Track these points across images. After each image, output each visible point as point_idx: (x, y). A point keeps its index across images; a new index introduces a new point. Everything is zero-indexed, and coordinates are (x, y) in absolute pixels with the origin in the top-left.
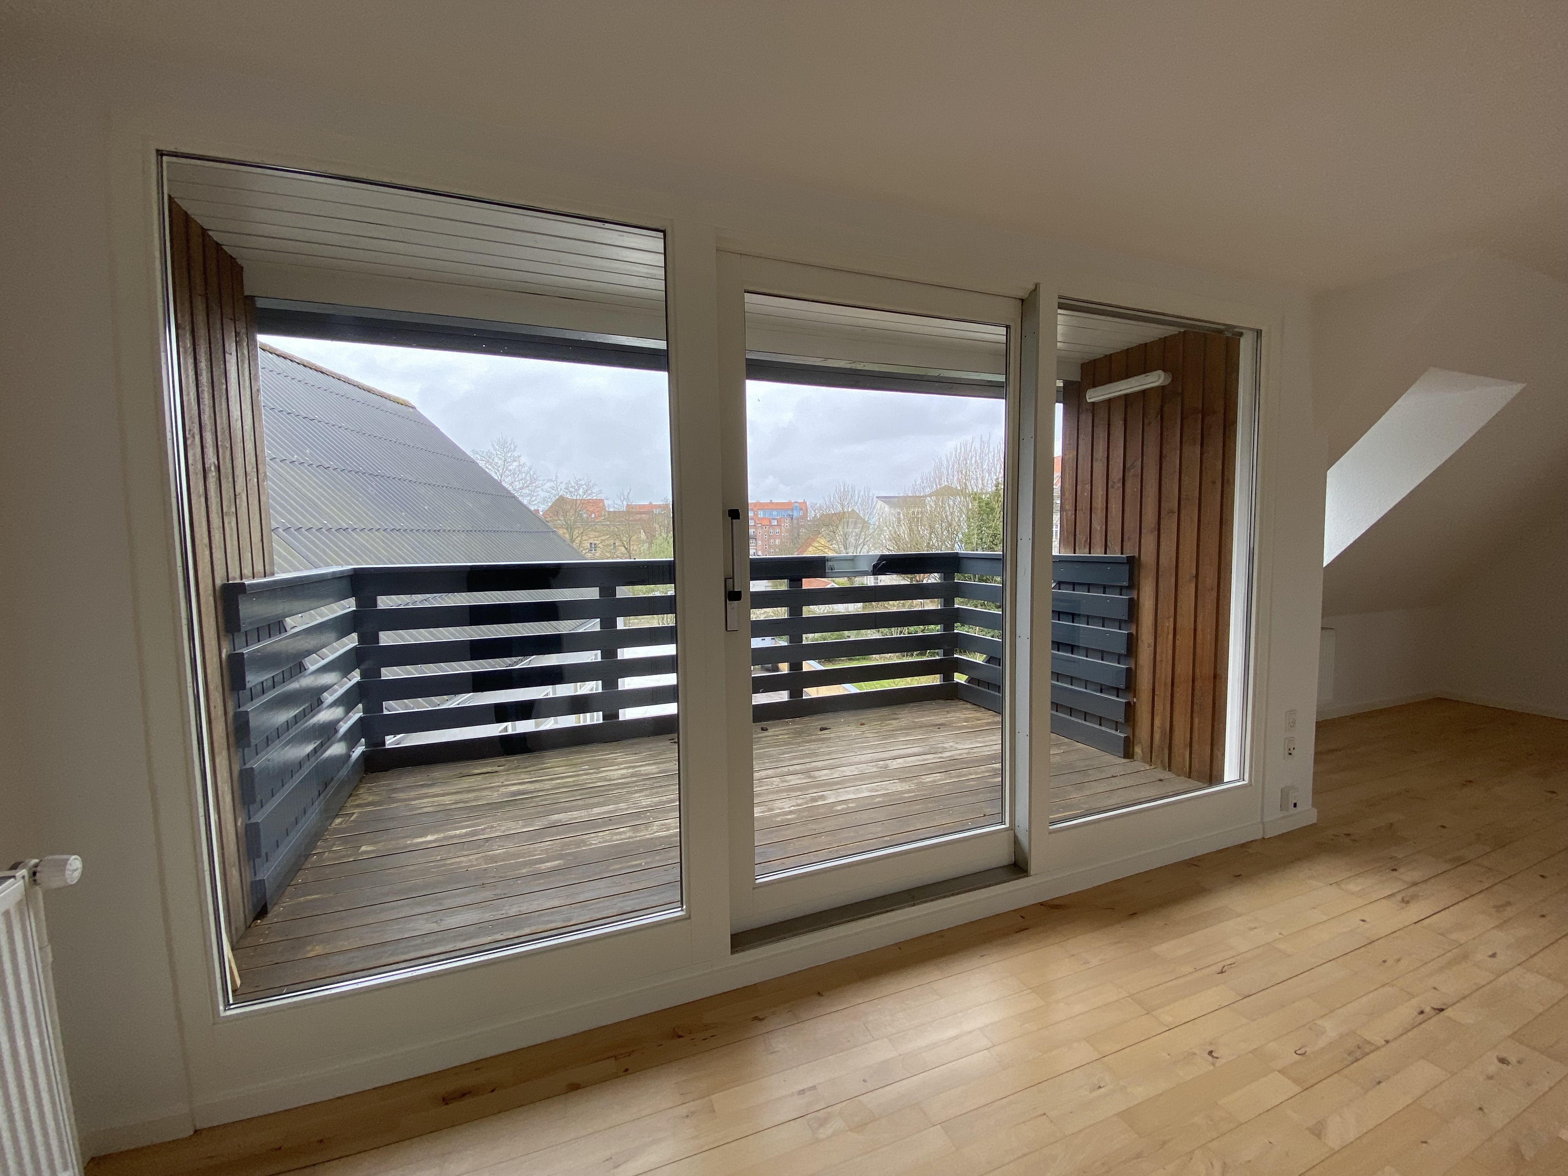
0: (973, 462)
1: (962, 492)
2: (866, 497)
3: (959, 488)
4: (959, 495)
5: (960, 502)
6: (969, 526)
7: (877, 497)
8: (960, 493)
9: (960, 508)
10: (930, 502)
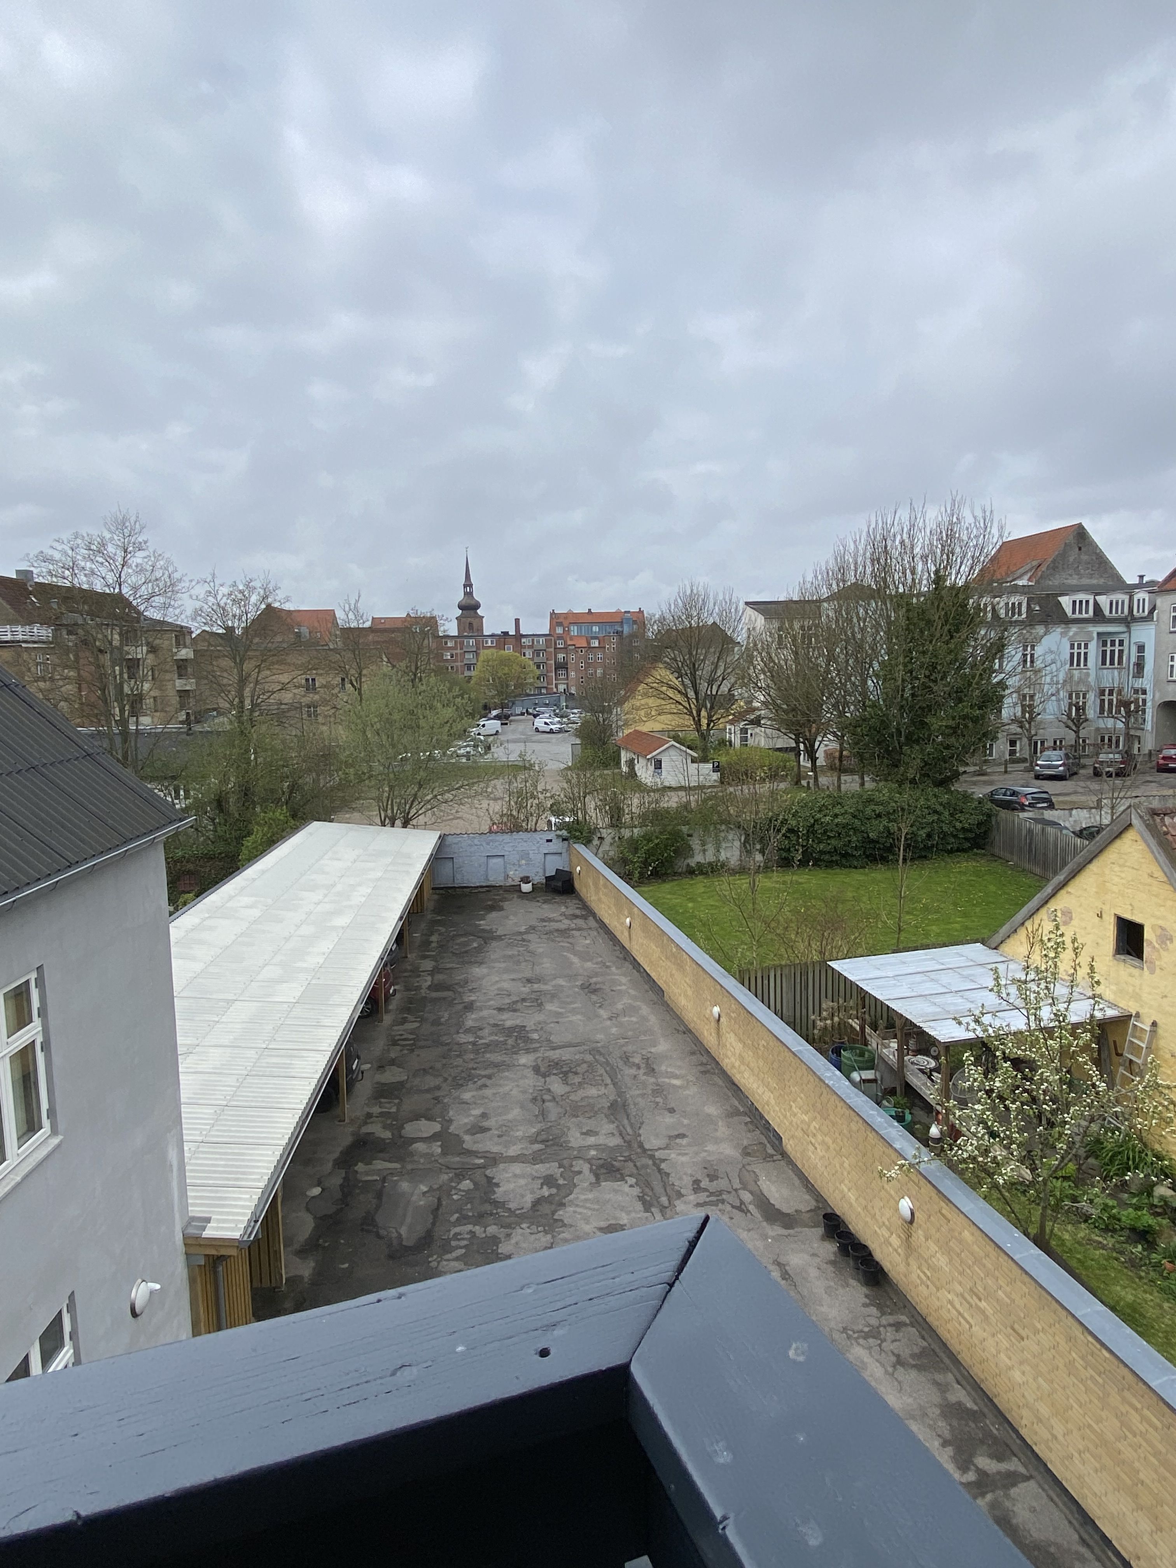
0: (897, 542)
1: (879, 593)
2: (726, 602)
3: (874, 587)
4: (874, 598)
5: (875, 611)
6: (889, 652)
7: (747, 603)
8: (876, 596)
9: (875, 620)
10: (828, 610)
